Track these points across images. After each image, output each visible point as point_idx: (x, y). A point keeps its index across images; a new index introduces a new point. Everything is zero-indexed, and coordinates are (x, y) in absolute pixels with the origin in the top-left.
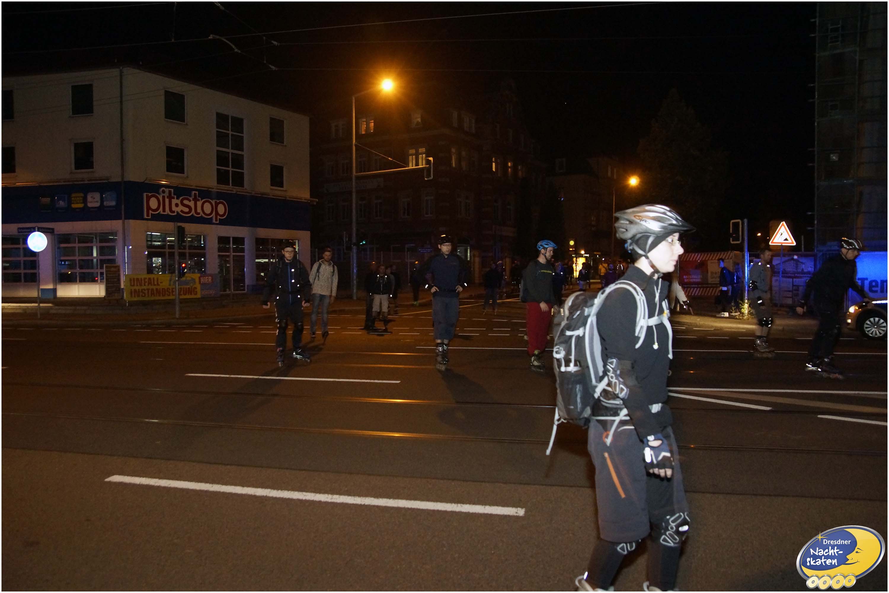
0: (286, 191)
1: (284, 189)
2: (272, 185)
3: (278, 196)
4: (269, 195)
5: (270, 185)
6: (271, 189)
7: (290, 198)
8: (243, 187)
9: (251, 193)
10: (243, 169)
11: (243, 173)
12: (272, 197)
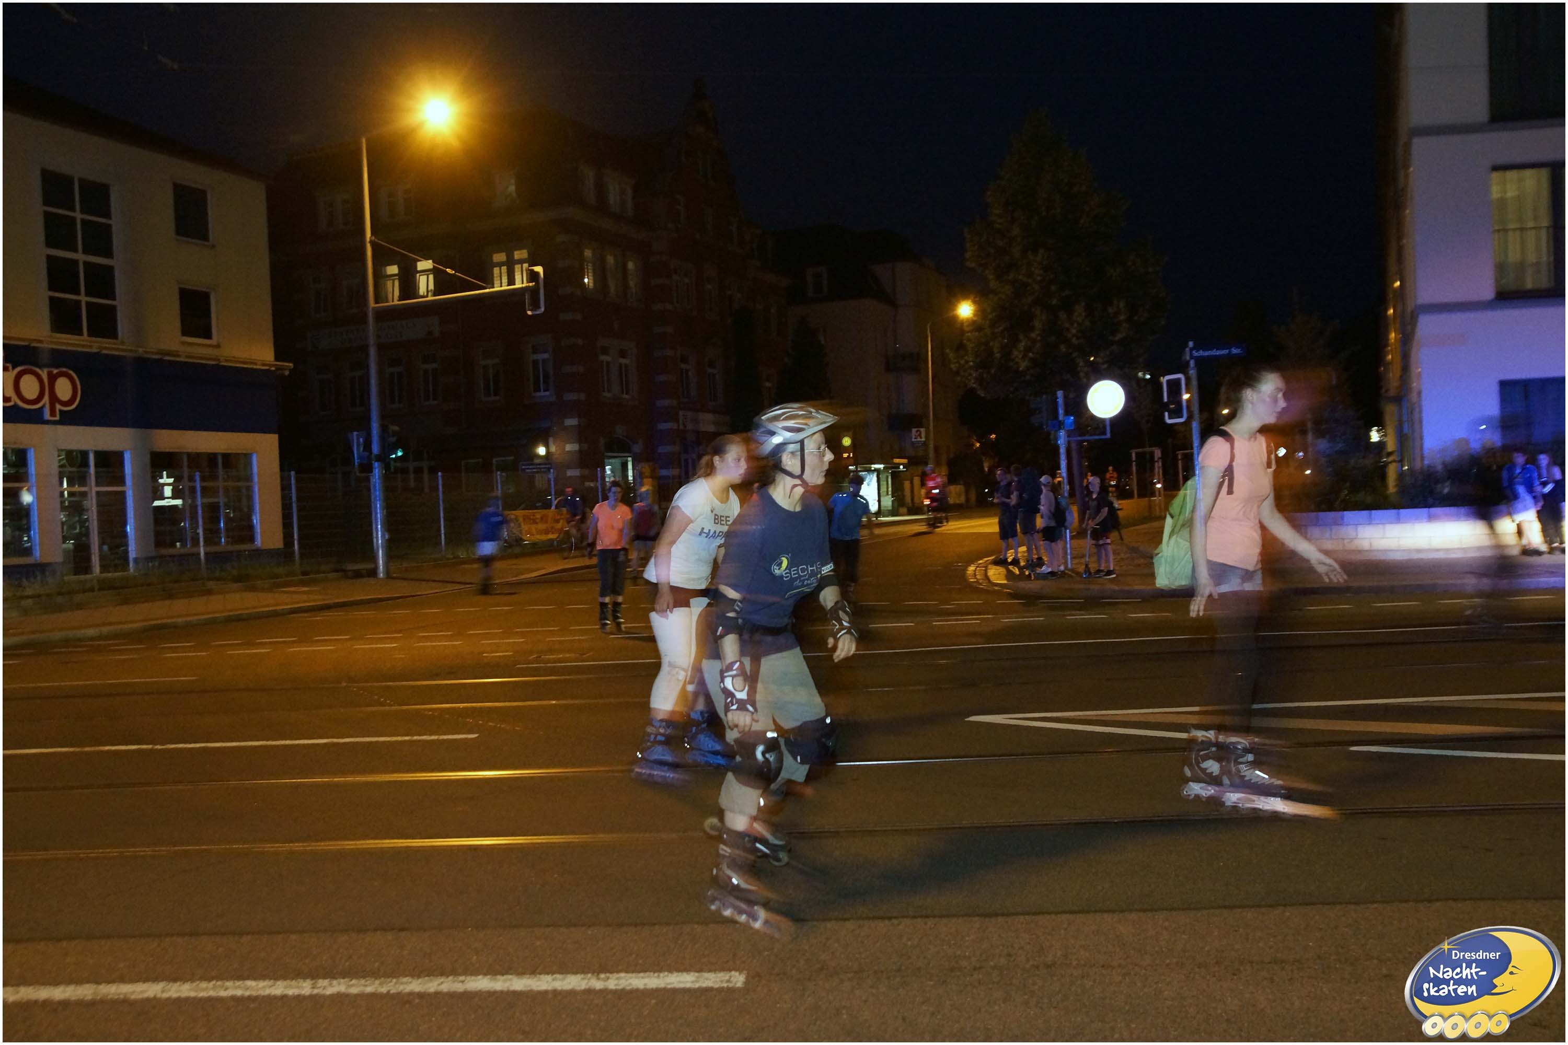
0: (218, 346)
1: (213, 342)
2: (185, 333)
3: (201, 358)
4: (178, 356)
5: (180, 333)
6: (184, 343)
7: (226, 361)
8: (115, 336)
9: (136, 351)
10: (113, 298)
11: (113, 309)
12: (186, 360)
